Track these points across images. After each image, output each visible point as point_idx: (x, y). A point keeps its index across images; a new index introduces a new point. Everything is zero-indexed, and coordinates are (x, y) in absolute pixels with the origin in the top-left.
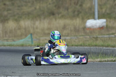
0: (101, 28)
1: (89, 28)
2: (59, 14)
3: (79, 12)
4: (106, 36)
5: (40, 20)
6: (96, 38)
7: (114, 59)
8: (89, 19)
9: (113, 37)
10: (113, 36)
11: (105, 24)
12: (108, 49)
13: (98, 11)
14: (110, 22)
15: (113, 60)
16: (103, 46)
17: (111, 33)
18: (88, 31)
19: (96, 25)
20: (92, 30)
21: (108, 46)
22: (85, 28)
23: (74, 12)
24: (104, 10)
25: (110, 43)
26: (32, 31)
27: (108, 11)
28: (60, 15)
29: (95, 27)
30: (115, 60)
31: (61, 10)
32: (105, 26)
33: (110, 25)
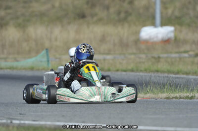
0: (166, 41)
1: (146, 42)
2: (93, 16)
3: (128, 14)
4: (174, 55)
5: (63, 26)
6: (158, 59)
7: (192, 95)
8: (144, 26)
9: (186, 57)
10: (186, 55)
11: (172, 35)
12: (178, 78)
13: (161, 13)
14: (181, 31)
15: (190, 96)
16: (169, 72)
17: (182, 49)
18: (143, 46)
19: (157, 37)
20: (150, 45)
21: (178, 73)
22: (138, 41)
23: (119, 13)
24: (170, 11)
25: (181, 67)
26: (47, 44)
27: (177, 13)
28: (95, 19)
29: (155, 39)
30: (192, 97)
31: (97, 10)
32: (173, 39)
33: (181, 36)
